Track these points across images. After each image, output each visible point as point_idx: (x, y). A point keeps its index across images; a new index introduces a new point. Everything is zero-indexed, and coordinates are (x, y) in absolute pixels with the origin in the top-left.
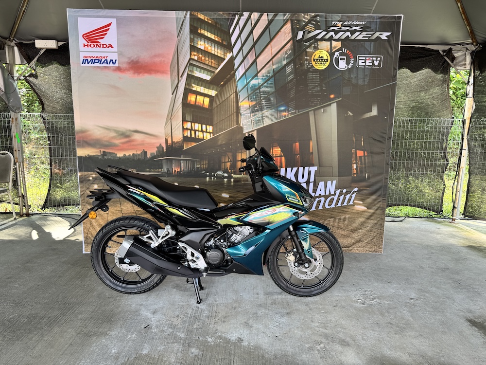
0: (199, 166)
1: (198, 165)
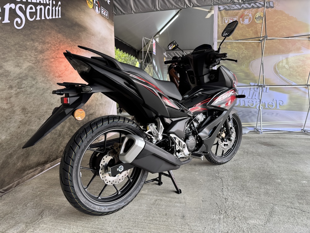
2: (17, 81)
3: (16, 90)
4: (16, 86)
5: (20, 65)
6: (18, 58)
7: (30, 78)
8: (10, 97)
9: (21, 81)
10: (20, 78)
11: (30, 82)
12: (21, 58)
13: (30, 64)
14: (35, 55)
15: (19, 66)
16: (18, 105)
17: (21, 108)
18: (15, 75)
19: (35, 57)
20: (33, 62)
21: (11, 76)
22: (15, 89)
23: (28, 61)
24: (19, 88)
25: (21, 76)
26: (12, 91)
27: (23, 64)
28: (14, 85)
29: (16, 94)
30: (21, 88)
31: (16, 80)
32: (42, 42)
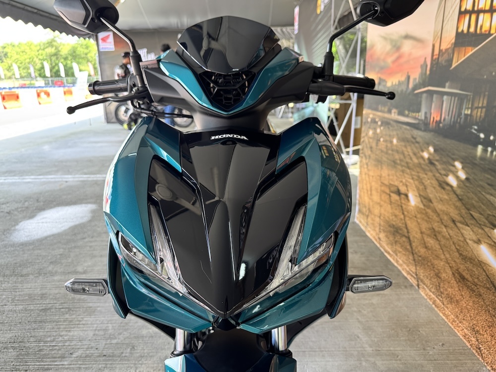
0: (469, 112)
1: (468, 108)
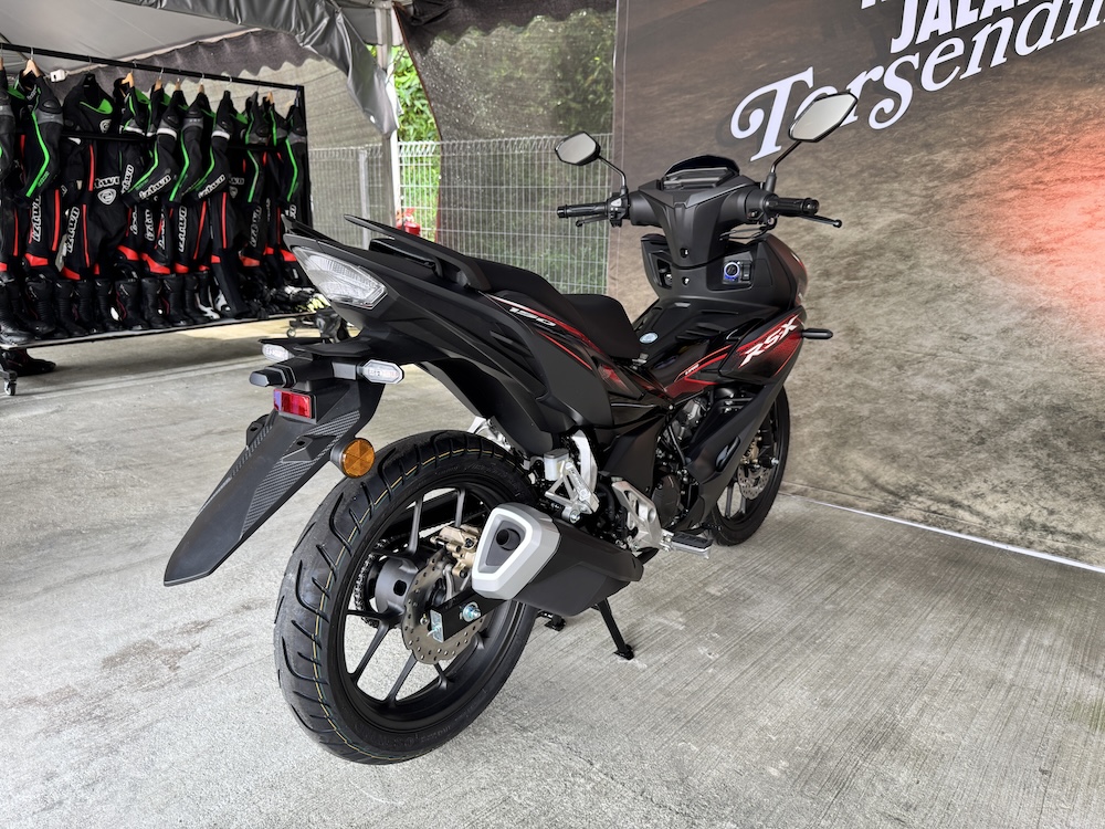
2: (846, 260)
3: (839, 282)
4: (840, 273)
5: (864, 220)
6: (864, 203)
7: (890, 255)
8: (820, 297)
9: (858, 262)
10: (856, 253)
11: (891, 264)
12: (873, 203)
13: (901, 216)
14: (927, 189)
15: (862, 224)
16: (835, 319)
17: (844, 325)
18: (845, 246)
19: (924, 193)
20: (912, 211)
21: (832, 248)
22: (836, 279)
23: (896, 209)
24: (847, 278)
25: (861, 248)
26: (827, 283)
27: (875, 217)
28: (836, 270)
29: (836, 291)
30: (856, 279)
31: (844, 257)
32: (969, 144)
